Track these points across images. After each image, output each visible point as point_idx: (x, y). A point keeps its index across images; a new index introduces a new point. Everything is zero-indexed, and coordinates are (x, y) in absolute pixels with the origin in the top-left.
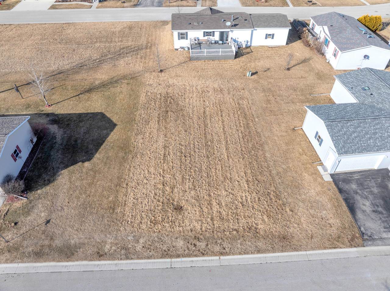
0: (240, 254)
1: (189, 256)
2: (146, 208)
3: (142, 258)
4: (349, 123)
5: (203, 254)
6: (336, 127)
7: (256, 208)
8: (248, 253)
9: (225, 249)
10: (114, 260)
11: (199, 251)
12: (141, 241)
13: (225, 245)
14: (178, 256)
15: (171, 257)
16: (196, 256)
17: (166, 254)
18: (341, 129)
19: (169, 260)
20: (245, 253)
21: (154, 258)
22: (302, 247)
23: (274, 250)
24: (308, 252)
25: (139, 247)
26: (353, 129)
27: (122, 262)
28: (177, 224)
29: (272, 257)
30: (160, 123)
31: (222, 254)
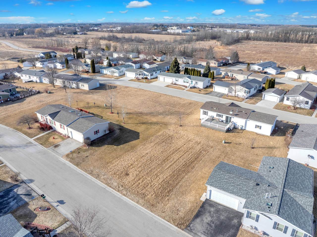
0: (130, 199)
1: (114, 189)
2: (118, 168)
3: (100, 181)
4: (228, 174)
5: (118, 191)
6: (219, 173)
7: (155, 190)
8: (133, 200)
9: (127, 194)
10: (92, 176)
11: (118, 189)
12: (105, 176)
13: (128, 193)
14: (110, 187)
15: (108, 185)
16: (115, 190)
17: (108, 184)
18: (220, 174)
19: (107, 186)
20: (132, 200)
21: (103, 183)
22: (155, 212)
23: (143, 206)
24: (155, 215)
25: (102, 177)
26: (227, 178)
27: (94, 178)
28: (121, 178)
29: (140, 207)
30: (156, 145)
31: (124, 195)
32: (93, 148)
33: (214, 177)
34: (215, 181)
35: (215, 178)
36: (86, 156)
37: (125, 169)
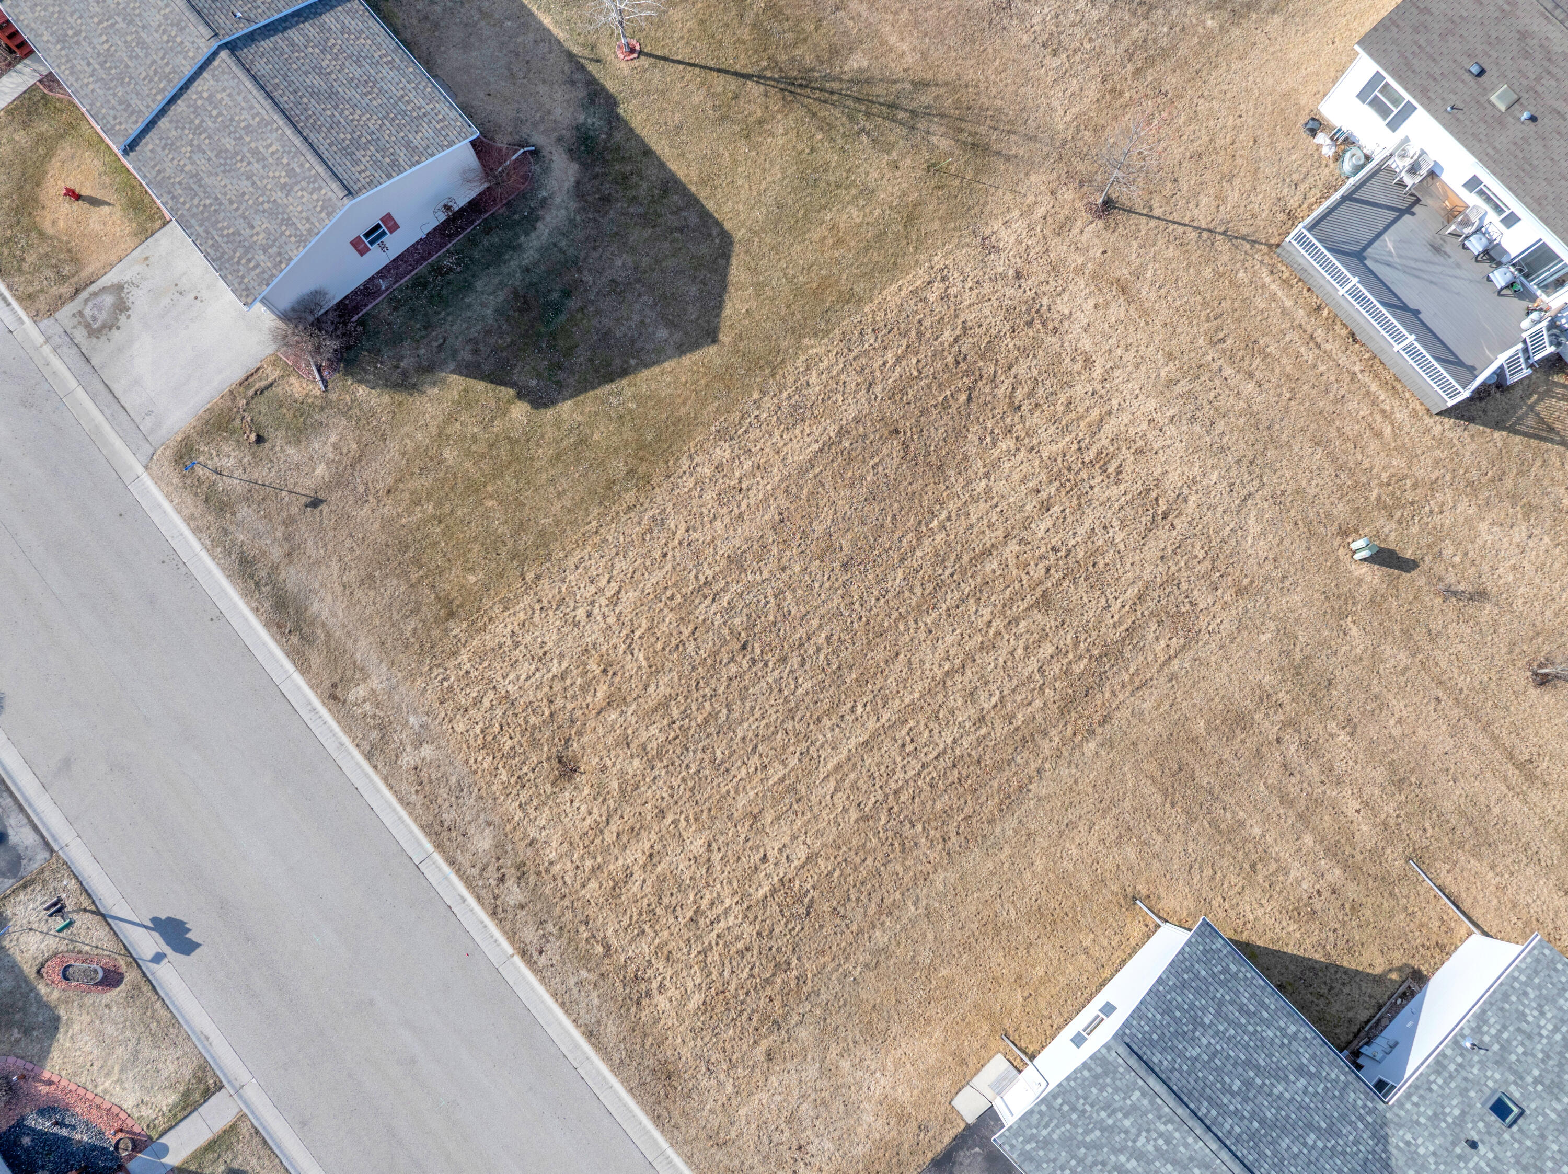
0: (554, 995)
1: (469, 882)
2: (510, 688)
3: (391, 787)
5: (495, 913)
8: (568, 1013)
9: (541, 953)
10: (346, 733)
11: (496, 898)
12: (427, 751)
13: (553, 949)
14: (452, 862)
15: (439, 846)
16: (479, 898)
17: (436, 832)
19: (429, 847)
20: (563, 1005)
21: (410, 814)
22: (676, 1132)
23: (618, 1069)
24: (670, 1152)
25: (408, 759)
27: (355, 752)
28: (524, 796)
29: (599, 1073)
31: (524, 953)
32: (362, 391)
33: (1073, 1109)
34: (1066, 1141)
35: (1074, 1116)
36: (306, 485)
37: (559, 702)
